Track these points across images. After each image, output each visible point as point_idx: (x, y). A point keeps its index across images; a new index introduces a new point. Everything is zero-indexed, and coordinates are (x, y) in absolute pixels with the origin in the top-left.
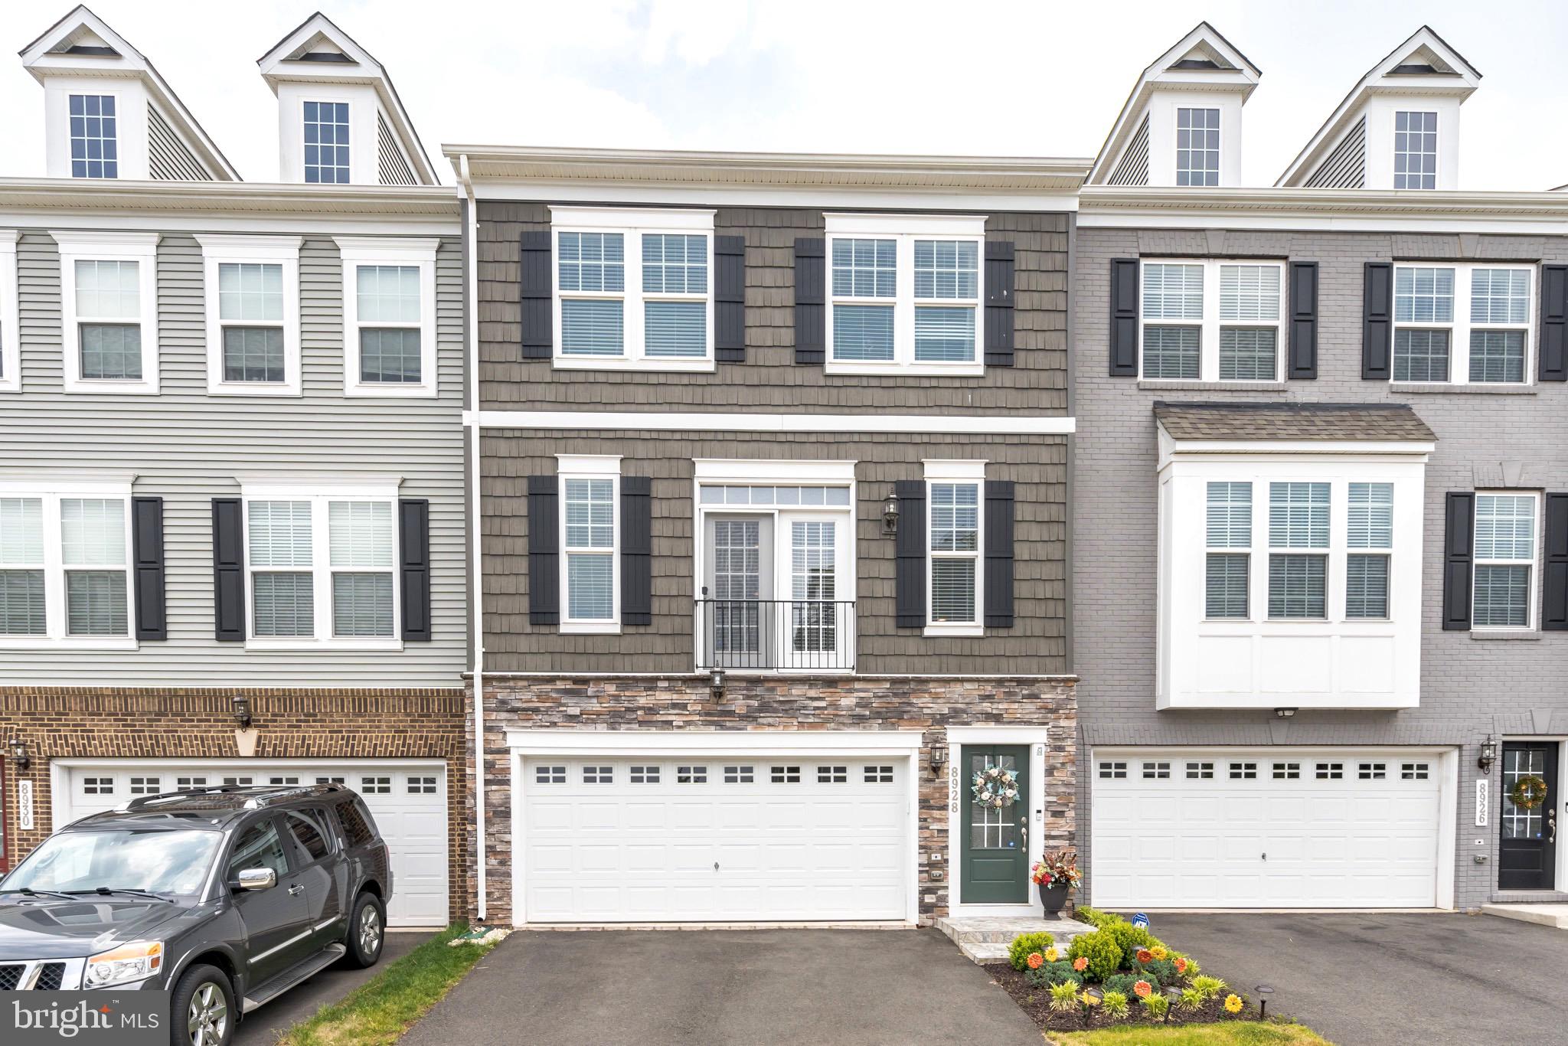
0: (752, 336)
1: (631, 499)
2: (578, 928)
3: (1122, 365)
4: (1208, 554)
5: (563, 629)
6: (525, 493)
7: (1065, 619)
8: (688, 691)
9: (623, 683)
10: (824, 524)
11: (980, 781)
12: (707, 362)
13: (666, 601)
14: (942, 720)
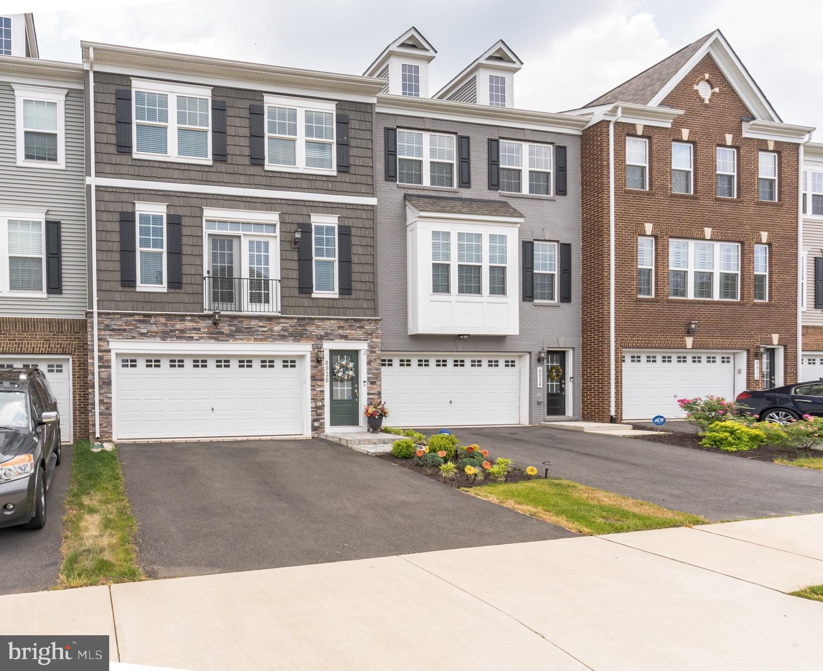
0: (230, 150)
1: (172, 225)
2: (148, 442)
3: (390, 176)
4: (433, 263)
5: (138, 289)
6: (119, 220)
7: (374, 291)
8: (201, 322)
9: (169, 317)
10: (264, 242)
11: (338, 367)
12: (208, 161)
13: (189, 277)
14: (321, 338)
